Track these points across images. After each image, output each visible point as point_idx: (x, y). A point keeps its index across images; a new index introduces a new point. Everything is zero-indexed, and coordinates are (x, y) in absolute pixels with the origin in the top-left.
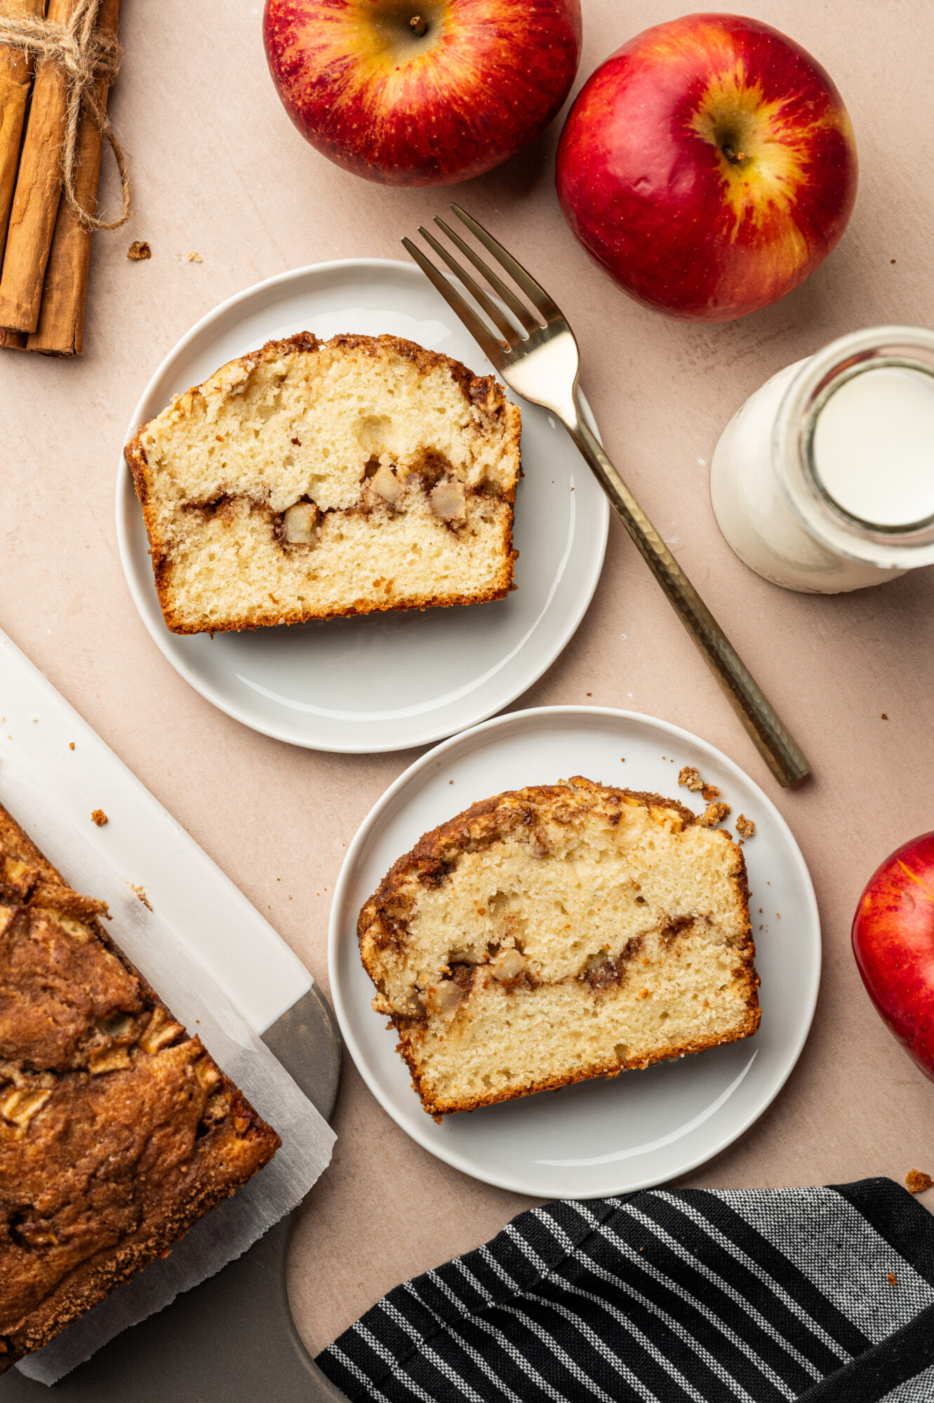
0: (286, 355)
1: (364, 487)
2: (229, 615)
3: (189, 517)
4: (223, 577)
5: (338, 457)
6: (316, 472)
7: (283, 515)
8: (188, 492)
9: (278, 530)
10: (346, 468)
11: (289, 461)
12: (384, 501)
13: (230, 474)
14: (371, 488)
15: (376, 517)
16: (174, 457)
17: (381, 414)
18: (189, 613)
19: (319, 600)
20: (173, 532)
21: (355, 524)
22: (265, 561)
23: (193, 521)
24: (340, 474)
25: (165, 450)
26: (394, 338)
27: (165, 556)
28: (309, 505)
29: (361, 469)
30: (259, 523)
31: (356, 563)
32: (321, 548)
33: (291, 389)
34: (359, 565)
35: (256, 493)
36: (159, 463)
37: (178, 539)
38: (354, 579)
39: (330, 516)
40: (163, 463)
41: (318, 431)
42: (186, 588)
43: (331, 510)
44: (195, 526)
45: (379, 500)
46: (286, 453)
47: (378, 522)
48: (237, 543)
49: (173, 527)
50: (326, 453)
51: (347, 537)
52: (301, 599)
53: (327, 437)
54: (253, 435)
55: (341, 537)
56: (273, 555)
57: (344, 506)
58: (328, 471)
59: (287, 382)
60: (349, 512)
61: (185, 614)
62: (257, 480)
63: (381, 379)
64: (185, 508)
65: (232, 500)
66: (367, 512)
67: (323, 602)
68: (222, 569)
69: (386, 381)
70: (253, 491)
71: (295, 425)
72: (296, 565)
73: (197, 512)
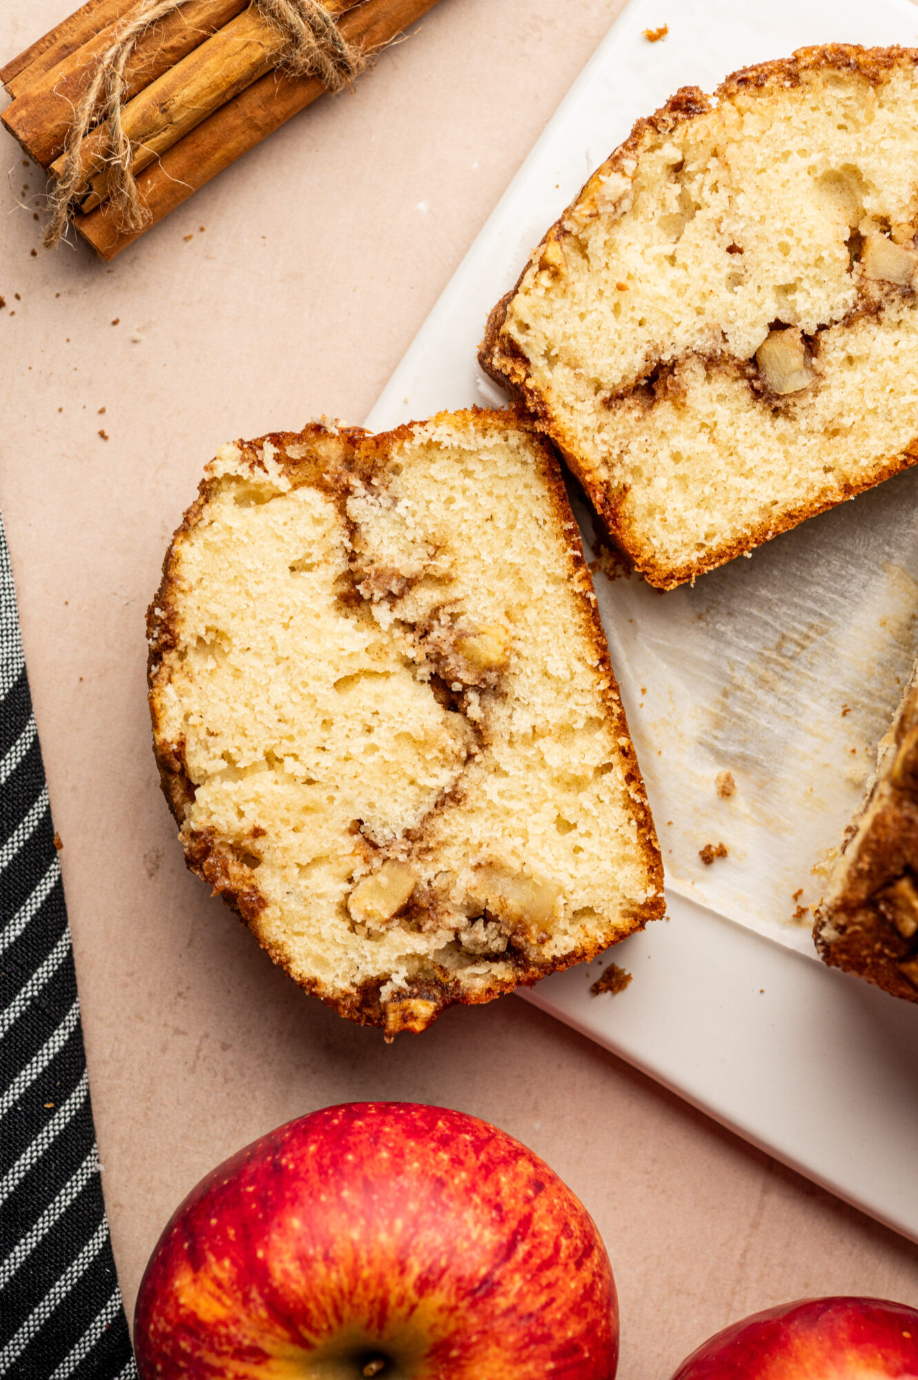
0: (671, 131)
1: (856, 277)
2: (734, 530)
3: (620, 413)
4: (703, 481)
5: (804, 248)
6: (782, 282)
7: (754, 361)
8: (603, 380)
9: (757, 384)
10: (821, 259)
11: (736, 280)
12: (894, 286)
13: (657, 331)
14: (867, 274)
15: (889, 314)
16: (566, 337)
17: (841, 164)
18: (676, 551)
19: (856, 462)
20: (604, 442)
21: (864, 334)
22: (756, 436)
23: (628, 416)
24: (817, 271)
25: (548, 334)
26: (814, 48)
27: (608, 483)
28: (789, 331)
29: (844, 254)
30: (723, 384)
31: (888, 389)
32: (828, 387)
33: (699, 177)
34: (892, 391)
35: (704, 344)
36: (546, 355)
37: (616, 452)
38: (894, 413)
39: (824, 335)
40: (553, 353)
41: (763, 220)
42: (658, 517)
43: (822, 327)
44: (633, 423)
45: (886, 288)
46: (727, 271)
47: (895, 319)
48: (703, 425)
49: (604, 436)
50: (785, 249)
51: (859, 358)
52: (827, 470)
53: (778, 225)
54: (667, 264)
55: (850, 360)
56: (763, 423)
57: (839, 314)
58: (797, 273)
59: (689, 168)
60: (849, 321)
61: (671, 554)
62: (698, 326)
63: (821, 115)
64: (608, 404)
65: (674, 366)
66: (874, 311)
67: (864, 462)
68: (698, 470)
69: (829, 114)
70: (699, 343)
71: (723, 227)
72: (803, 424)
73: (629, 402)
